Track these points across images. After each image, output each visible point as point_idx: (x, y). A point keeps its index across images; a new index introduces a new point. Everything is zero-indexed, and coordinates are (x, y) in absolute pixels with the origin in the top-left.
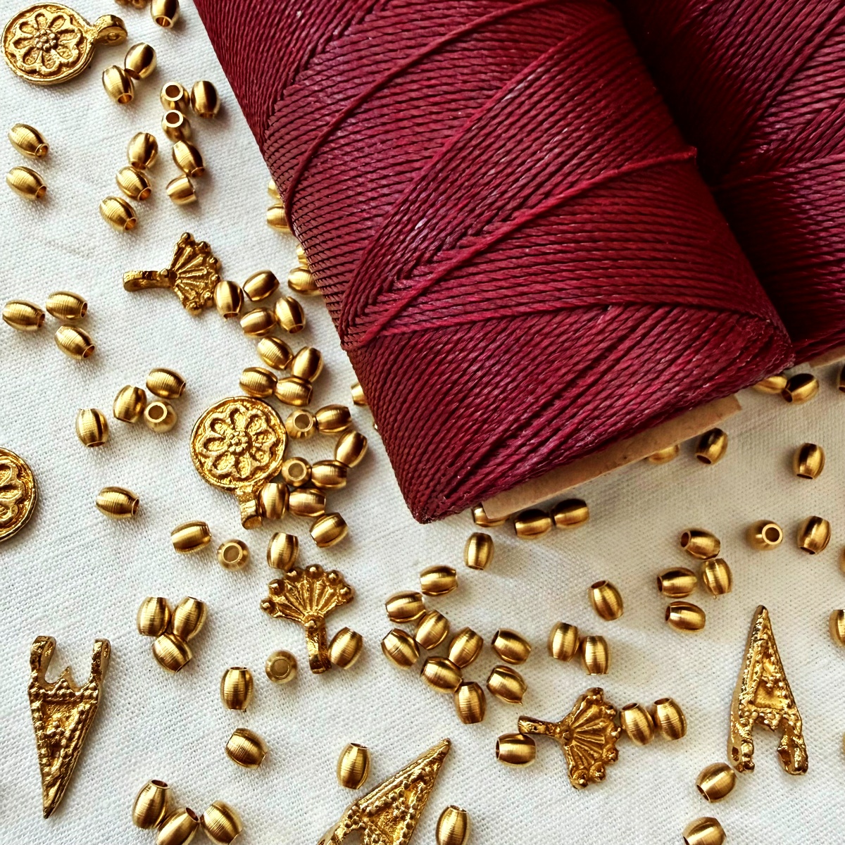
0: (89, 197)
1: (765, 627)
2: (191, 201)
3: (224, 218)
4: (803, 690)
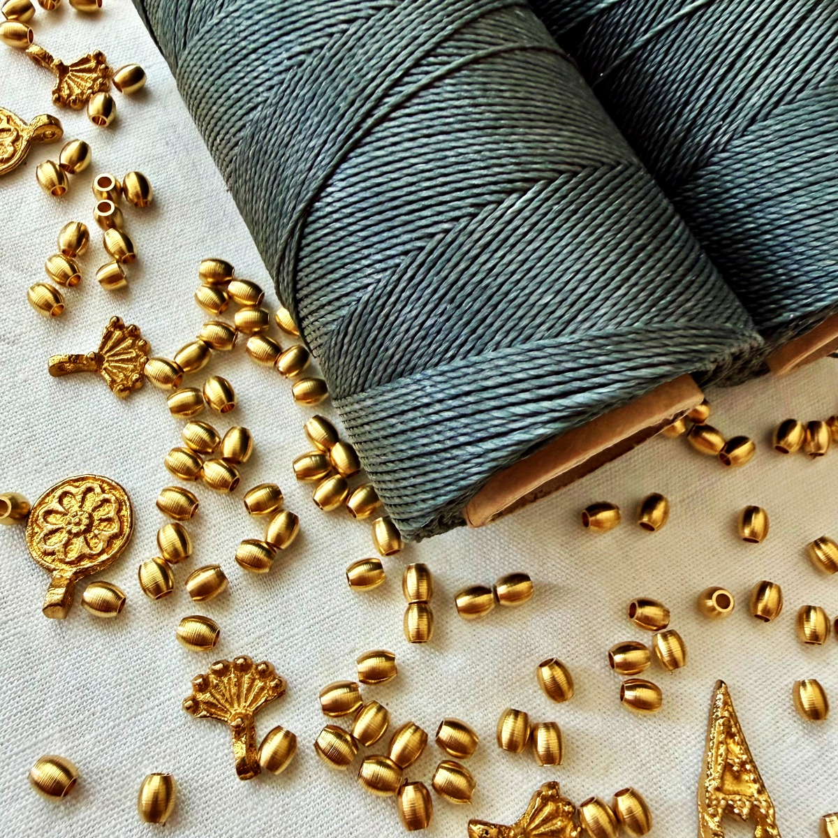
0: (18, 286)
1: (725, 703)
2: (119, 286)
3: (155, 302)
4: (773, 773)
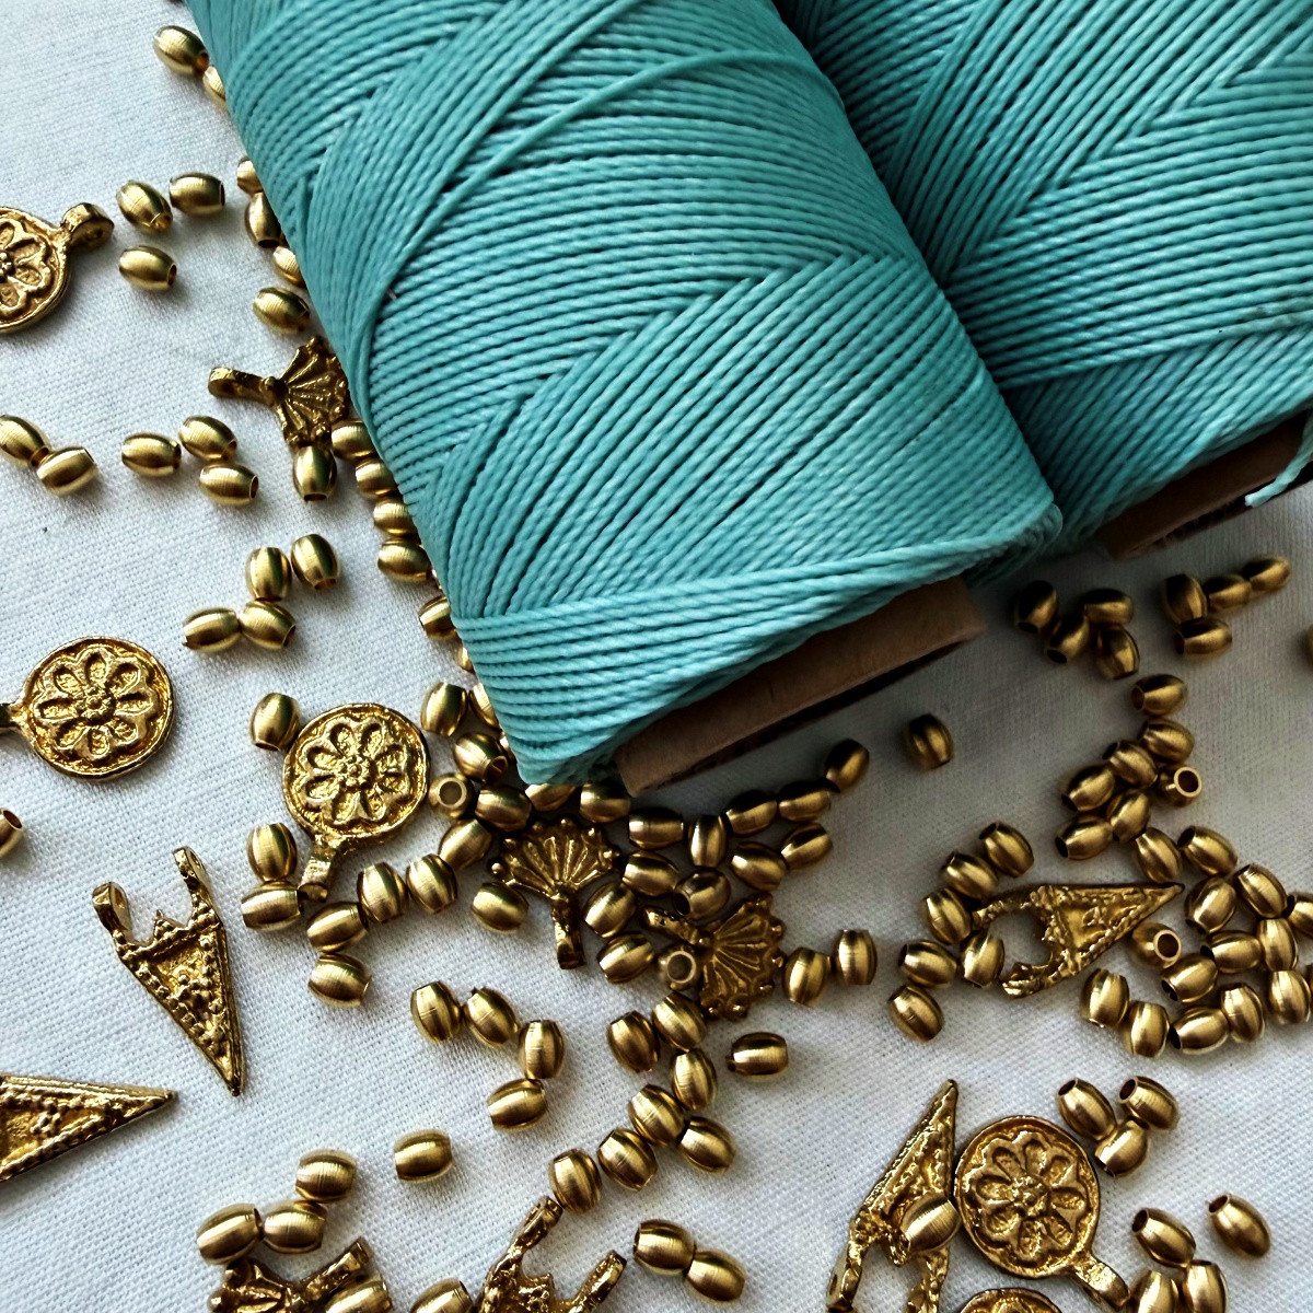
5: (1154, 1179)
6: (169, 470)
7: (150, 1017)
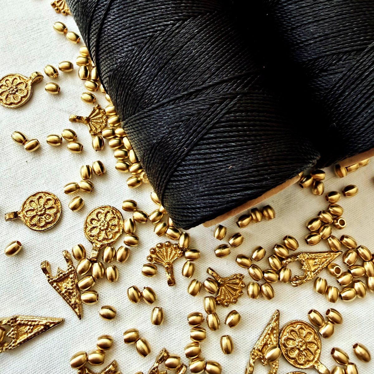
5: (337, 338)
6: (59, 144)
7: (57, 297)
